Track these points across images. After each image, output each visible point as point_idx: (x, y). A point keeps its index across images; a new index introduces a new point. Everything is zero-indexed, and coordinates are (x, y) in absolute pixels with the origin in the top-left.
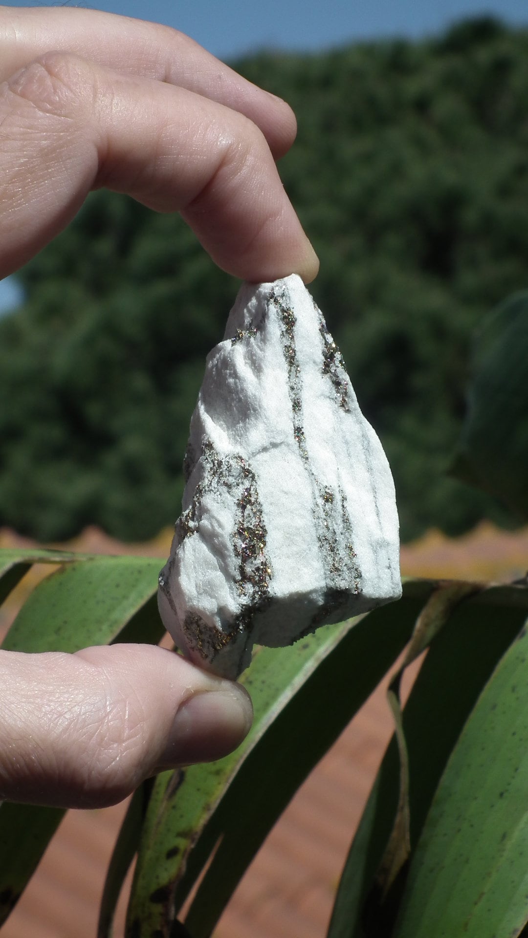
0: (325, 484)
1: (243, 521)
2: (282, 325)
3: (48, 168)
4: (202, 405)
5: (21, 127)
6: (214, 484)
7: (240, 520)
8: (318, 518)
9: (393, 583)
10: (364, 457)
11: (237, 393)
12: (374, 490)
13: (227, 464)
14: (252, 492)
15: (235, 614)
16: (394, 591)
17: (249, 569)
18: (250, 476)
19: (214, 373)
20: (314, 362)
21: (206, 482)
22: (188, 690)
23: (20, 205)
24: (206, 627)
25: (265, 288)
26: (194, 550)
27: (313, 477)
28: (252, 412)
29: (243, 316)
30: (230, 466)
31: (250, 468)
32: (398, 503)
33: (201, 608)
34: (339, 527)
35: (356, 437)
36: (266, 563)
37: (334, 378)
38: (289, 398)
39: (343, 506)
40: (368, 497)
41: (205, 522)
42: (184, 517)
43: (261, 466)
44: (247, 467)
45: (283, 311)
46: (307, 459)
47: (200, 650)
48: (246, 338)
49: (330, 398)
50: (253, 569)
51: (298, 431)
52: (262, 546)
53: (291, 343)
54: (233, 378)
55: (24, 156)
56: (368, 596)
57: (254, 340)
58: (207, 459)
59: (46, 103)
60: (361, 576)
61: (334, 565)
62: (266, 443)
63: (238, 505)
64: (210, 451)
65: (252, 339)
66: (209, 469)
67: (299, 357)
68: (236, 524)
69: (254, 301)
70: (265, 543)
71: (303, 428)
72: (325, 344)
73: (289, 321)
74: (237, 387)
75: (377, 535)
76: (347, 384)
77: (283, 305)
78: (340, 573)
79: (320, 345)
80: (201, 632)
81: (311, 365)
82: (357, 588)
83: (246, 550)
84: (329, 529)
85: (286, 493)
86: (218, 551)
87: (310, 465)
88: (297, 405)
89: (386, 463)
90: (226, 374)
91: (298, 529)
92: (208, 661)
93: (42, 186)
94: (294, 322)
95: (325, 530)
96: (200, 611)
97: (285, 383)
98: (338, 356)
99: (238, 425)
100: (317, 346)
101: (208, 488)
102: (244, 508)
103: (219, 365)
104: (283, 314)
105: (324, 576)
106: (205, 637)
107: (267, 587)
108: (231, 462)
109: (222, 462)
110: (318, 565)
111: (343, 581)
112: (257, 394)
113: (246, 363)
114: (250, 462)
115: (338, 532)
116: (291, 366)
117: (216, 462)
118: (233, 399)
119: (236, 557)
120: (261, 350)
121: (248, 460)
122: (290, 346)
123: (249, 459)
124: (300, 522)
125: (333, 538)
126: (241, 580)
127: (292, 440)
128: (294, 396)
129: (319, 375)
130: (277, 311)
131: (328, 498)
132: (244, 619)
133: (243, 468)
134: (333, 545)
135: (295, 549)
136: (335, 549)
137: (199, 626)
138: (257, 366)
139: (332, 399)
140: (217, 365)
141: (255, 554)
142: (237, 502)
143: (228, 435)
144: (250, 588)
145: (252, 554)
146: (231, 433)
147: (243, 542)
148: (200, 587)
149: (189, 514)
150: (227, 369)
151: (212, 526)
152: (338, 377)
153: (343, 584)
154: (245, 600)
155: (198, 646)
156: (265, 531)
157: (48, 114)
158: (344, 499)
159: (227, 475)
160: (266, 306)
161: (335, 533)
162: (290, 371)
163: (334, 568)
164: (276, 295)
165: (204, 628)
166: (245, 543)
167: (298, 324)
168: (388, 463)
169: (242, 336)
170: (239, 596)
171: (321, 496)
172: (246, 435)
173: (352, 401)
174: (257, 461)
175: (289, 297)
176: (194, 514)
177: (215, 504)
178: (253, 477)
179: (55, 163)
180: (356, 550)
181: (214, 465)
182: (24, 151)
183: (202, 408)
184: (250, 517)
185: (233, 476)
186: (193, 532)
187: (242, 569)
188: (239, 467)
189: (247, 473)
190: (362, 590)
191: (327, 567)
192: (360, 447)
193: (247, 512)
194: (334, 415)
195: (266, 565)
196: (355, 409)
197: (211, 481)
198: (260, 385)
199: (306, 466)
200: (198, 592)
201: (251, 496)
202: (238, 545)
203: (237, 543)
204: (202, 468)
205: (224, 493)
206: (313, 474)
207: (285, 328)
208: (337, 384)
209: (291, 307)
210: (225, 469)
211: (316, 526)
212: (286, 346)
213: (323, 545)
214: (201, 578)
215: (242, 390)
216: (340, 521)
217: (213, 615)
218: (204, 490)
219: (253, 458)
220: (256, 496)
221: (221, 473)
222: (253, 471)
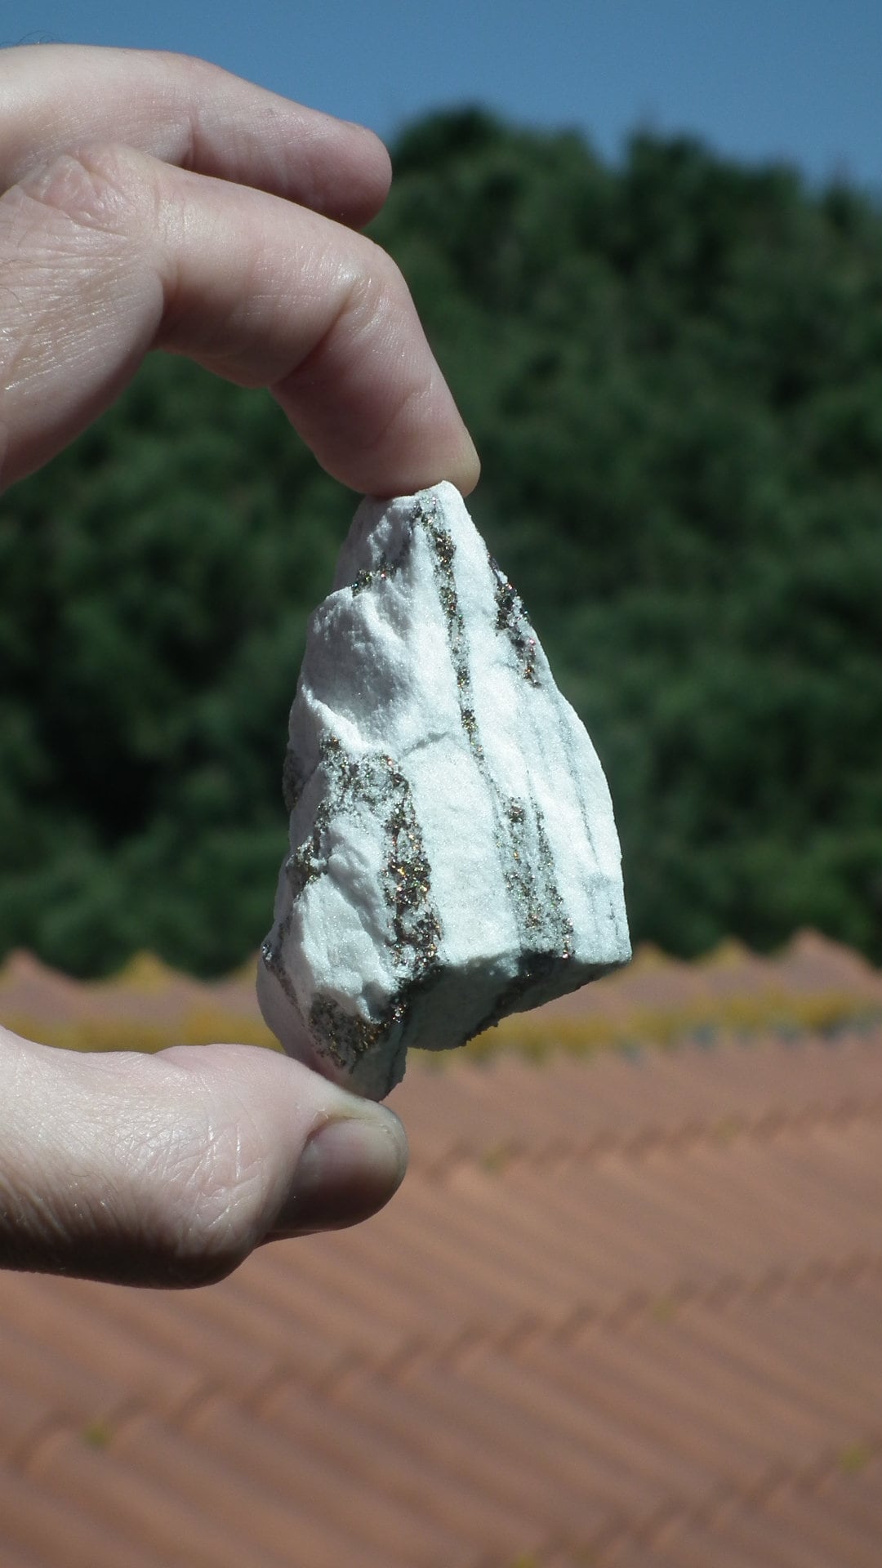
0: (510, 795)
1: (396, 852)
2: (435, 556)
3: (90, 310)
4: (307, 690)
5: (49, 248)
6: (348, 800)
7: (392, 851)
8: (504, 846)
9: (618, 940)
10: (564, 754)
11: (371, 662)
12: (582, 804)
13: (366, 768)
14: (406, 809)
15: (390, 993)
16: (620, 953)
17: (408, 925)
18: (402, 784)
19: (326, 639)
20: (484, 612)
21: (334, 798)
22: (320, 1114)
23: (48, 366)
24: (343, 1017)
25: (403, 504)
26: (322, 901)
27: (493, 784)
28: (398, 688)
29: (369, 550)
30: (372, 770)
31: (400, 773)
32: (618, 822)
33: (337, 987)
34: (534, 858)
35: (550, 724)
36: (431, 915)
37: (514, 636)
38: (452, 667)
39: (539, 827)
40: (573, 814)
41: (337, 857)
42: (301, 854)
43: (416, 768)
44: (397, 772)
45: (436, 535)
46: (482, 757)
47: (334, 1055)
48: (377, 580)
49: (509, 666)
50: (415, 924)
51: (467, 715)
52: (425, 889)
53: (449, 584)
54: (363, 641)
55: (56, 292)
56: (583, 961)
57: (393, 581)
58: (331, 764)
59: (85, 213)
60: (572, 931)
61: (530, 916)
62: (423, 736)
63: (387, 829)
64: (335, 753)
65: (389, 581)
66: (337, 779)
67: (462, 603)
68: (385, 857)
69: (385, 525)
70: (428, 885)
71: (473, 711)
72: (498, 585)
73: (445, 550)
74: (370, 654)
75: (592, 869)
76: (534, 644)
77: (435, 526)
78: (541, 927)
79: (491, 586)
80: (336, 1026)
81: (480, 614)
82: (566, 948)
83: (403, 896)
84: (521, 862)
85: (454, 810)
86: (360, 898)
87: (487, 768)
88: (463, 676)
89: (596, 762)
90: (351, 637)
91: (476, 863)
92: (346, 1069)
93: (81, 337)
94: (452, 552)
95: (515, 864)
96: (336, 992)
97: (444, 644)
98: (517, 602)
99: (376, 712)
100: (487, 587)
101: (338, 806)
102: (396, 833)
103: (335, 625)
104: (436, 540)
105: (517, 933)
106: (342, 1033)
107: (436, 951)
108: (372, 765)
109: (358, 766)
110: (507, 916)
111: (546, 939)
112: (404, 661)
113: (381, 618)
114: (401, 764)
115: (534, 866)
116: (452, 618)
117: (348, 767)
118: (364, 674)
119: (389, 907)
120: (406, 596)
121: (396, 760)
122: (448, 589)
123: (399, 758)
124: (477, 853)
125: (526, 876)
126: (398, 942)
127: (459, 730)
128: (458, 663)
129: (492, 631)
130: (427, 536)
131: (517, 816)
132: (401, 1002)
133: (391, 773)
134: (528, 886)
135: (472, 892)
136: (531, 893)
137: (332, 1016)
138: (400, 621)
139: (513, 667)
140: (331, 627)
141: (416, 901)
142: (385, 824)
143: (359, 728)
144: (410, 953)
145: (412, 902)
146: (365, 724)
147: (398, 884)
148: (334, 955)
149: (309, 848)
150: (351, 629)
151: (350, 862)
152: (520, 633)
153: (545, 944)
154: (404, 972)
155: (331, 1048)
156: (428, 867)
157: (89, 230)
158: (540, 817)
159: (368, 784)
160: (409, 529)
161: (529, 868)
162: (451, 625)
163: (530, 920)
164: (423, 512)
165: (342, 1019)
166: (401, 884)
167: (457, 554)
168: (599, 762)
169: (370, 579)
170: (396, 965)
171: (505, 813)
172: (391, 724)
173: (543, 668)
174: (411, 762)
175: (443, 514)
176: (317, 848)
177: (352, 829)
178: (406, 787)
179: (102, 302)
180: (563, 892)
181: (344, 773)
182: (55, 284)
183: (309, 695)
184: (405, 846)
185: (377, 785)
186: (318, 875)
187: (397, 925)
188: (385, 772)
189: (397, 781)
190: (574, 952)
191: (520, 919)
192: (557, 738)
193: (400, 840)
194: (516, 692)
195: (432, 917)
196: (547, 682)
197: (343, 797)
198: (408, 648)
199: (482, 768)
200: (331, 963)
201: (404, 816)
202: (391, 888)
203: (389, 885)
204: (324, 779)
205: (365, 811)
206: (492, 781)
207: (439, 561)
208: (519, 644)
209: (447, 528)
210: (363, 776)
211: (502, 858)
212: (442, 588)
213: (512, 887)
214: (335, 941)
215: (380, 657)
216: (535, 851)
217: (356, 996)
218: (331, 810)
219: (405, 758)
220: (412, 816)
221: (358, 782)
222: (406, 778)
